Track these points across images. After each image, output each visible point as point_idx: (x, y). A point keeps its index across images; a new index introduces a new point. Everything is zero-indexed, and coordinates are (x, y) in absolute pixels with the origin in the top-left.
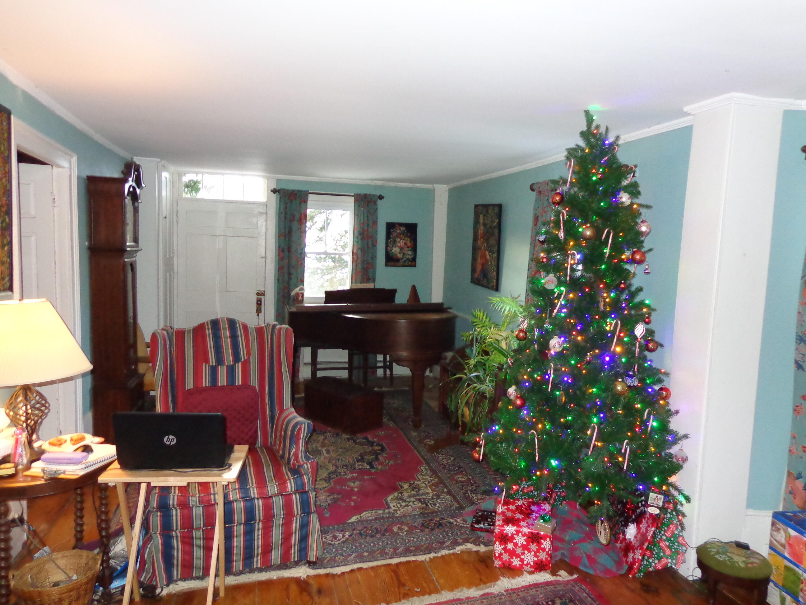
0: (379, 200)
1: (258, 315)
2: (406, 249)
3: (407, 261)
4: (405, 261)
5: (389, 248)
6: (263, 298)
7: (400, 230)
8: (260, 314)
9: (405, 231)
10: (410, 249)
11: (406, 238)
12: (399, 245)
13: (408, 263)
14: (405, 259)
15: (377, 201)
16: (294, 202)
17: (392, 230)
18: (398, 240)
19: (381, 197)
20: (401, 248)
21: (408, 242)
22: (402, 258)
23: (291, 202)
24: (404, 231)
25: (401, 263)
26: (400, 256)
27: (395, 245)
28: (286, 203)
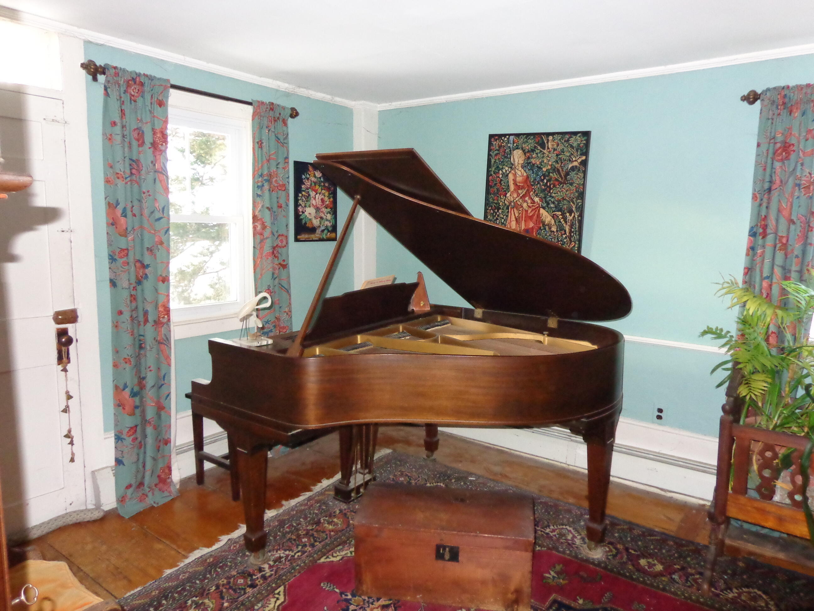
0: (290, 119)
1: (65, 370)
2: (324, 210)
3: (326, 231)
4: (323, 231)
5: (300, 209)
6: (70, 327)
7: (315, 176)
8: (69, 367)
9: (322, 179)
10: (329, 210)
11: (323, 191)
12: (314, 202)
13: (326, 235)
14: (323, 228)
15: (287, 120)
16: (140, 100)
17: (303, 177)
18: (312, 194)
19: (294, 114)
20: (317, 209)
21: (326, 199)
22: (319, 227)
23: (133, 99)
24: (320, 178)
25: (318, 234)
26: (316, 222)
27: (308, 204)
28: (123, 103)
